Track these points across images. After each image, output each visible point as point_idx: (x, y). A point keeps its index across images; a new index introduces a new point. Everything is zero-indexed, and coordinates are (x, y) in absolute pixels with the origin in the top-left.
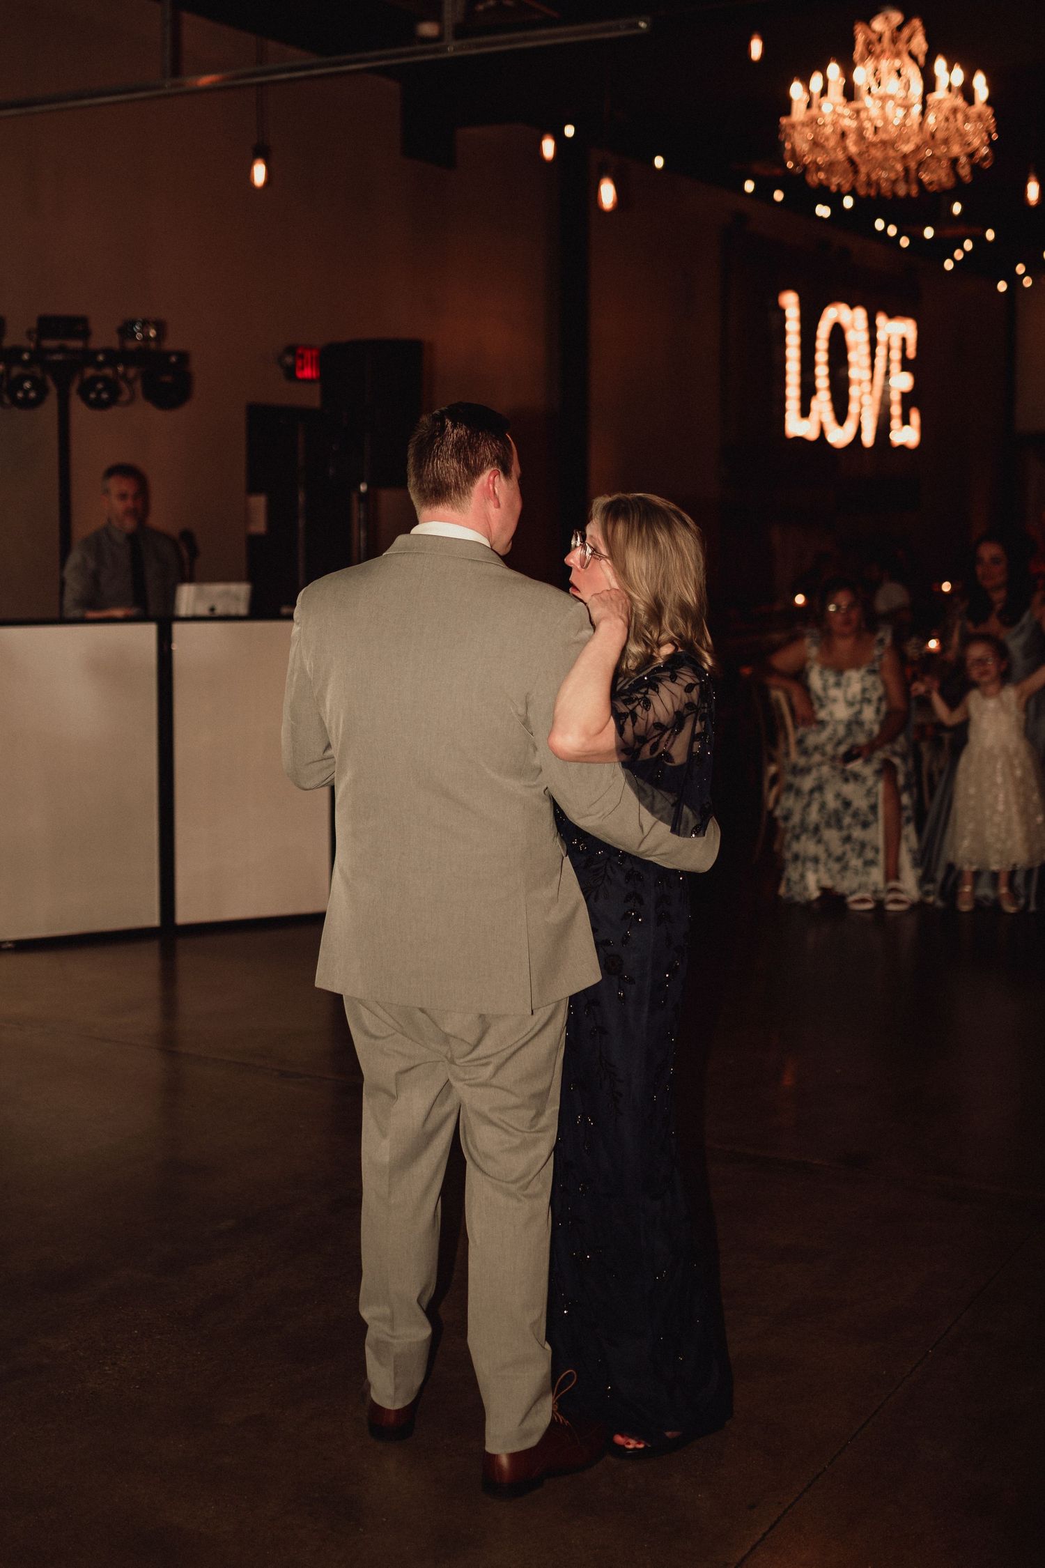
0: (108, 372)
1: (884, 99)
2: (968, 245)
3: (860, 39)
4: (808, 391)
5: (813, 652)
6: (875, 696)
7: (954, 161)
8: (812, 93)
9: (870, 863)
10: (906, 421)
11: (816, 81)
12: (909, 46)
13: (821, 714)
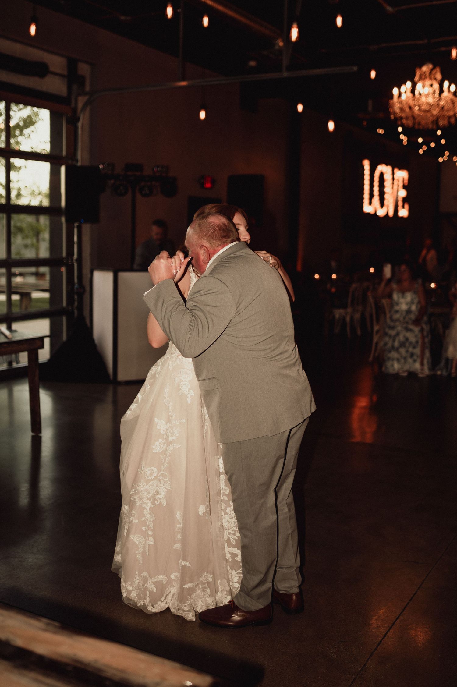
0: (149, 184)
2: (433, 145)
3: (418, 73)
4: (371, 196)
5: (394, 286)
6: (416, 301)
7: (449, 117)
8: (401, 93)
9: (415, 361)
10: (403, 207)
11: (403, 88)
12: (434, 77)
13: (397, 308)
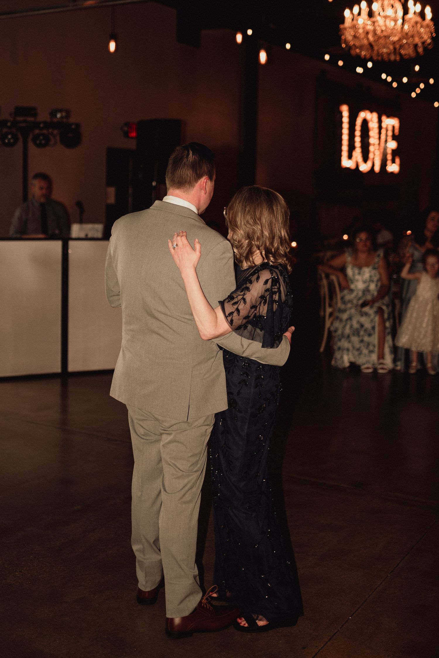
0: (45, 131)
1: (386, 17)
2: (422, 86)
4: (352, 148)
5: (349, 259)
6: (375, 279)
7: (416, 46)
8: (354, 14)
9: (371, 352)
10: (393, 161)
11: (356, 9)
13: (352, 286)
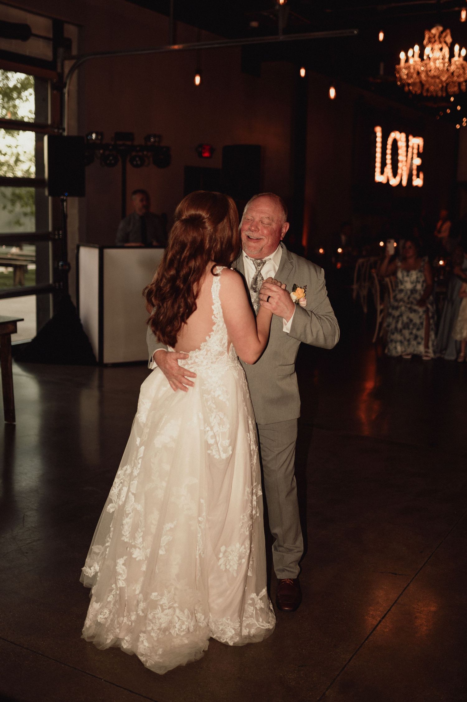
0: (141, 154)
1: (435, 60)
3: (427, 36)
4: (384, 164)
5: (399, 264)
6: (421, 280)
7: (460, 84)
9: (419, 343)
10: (418, 176)
11: (410, 53)
12: (445, 40)
13: (402, 287)
